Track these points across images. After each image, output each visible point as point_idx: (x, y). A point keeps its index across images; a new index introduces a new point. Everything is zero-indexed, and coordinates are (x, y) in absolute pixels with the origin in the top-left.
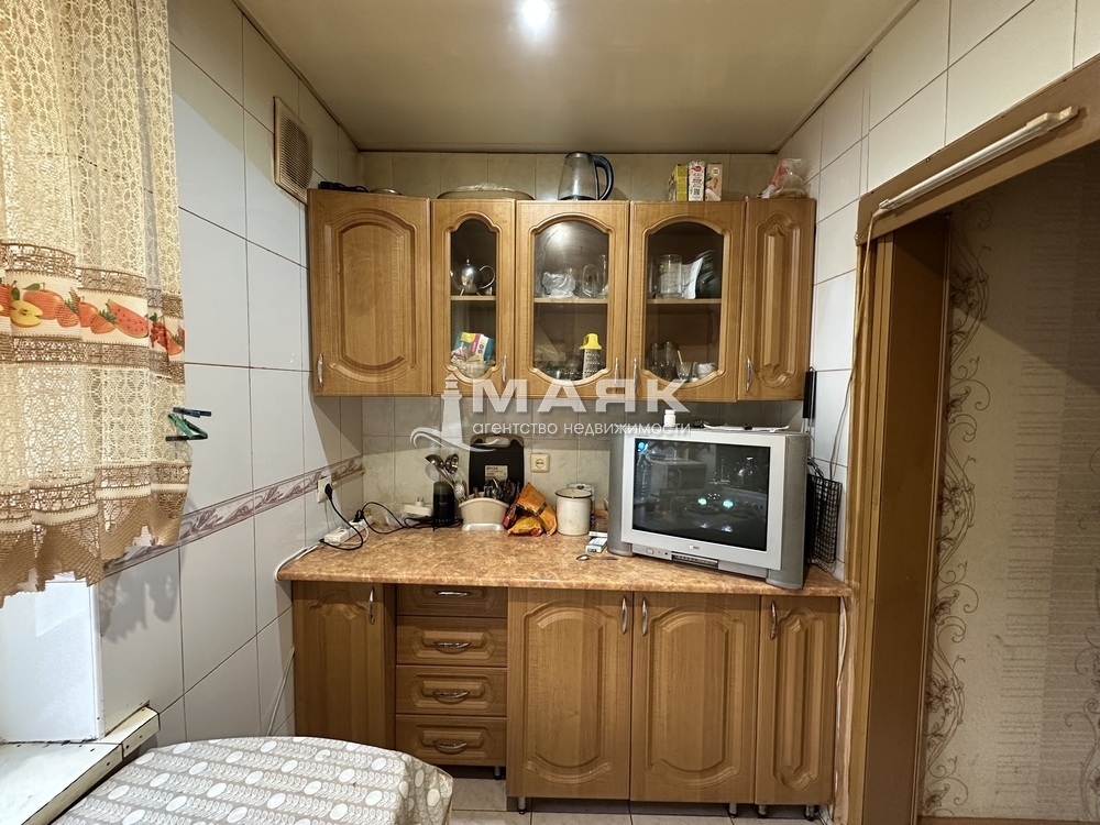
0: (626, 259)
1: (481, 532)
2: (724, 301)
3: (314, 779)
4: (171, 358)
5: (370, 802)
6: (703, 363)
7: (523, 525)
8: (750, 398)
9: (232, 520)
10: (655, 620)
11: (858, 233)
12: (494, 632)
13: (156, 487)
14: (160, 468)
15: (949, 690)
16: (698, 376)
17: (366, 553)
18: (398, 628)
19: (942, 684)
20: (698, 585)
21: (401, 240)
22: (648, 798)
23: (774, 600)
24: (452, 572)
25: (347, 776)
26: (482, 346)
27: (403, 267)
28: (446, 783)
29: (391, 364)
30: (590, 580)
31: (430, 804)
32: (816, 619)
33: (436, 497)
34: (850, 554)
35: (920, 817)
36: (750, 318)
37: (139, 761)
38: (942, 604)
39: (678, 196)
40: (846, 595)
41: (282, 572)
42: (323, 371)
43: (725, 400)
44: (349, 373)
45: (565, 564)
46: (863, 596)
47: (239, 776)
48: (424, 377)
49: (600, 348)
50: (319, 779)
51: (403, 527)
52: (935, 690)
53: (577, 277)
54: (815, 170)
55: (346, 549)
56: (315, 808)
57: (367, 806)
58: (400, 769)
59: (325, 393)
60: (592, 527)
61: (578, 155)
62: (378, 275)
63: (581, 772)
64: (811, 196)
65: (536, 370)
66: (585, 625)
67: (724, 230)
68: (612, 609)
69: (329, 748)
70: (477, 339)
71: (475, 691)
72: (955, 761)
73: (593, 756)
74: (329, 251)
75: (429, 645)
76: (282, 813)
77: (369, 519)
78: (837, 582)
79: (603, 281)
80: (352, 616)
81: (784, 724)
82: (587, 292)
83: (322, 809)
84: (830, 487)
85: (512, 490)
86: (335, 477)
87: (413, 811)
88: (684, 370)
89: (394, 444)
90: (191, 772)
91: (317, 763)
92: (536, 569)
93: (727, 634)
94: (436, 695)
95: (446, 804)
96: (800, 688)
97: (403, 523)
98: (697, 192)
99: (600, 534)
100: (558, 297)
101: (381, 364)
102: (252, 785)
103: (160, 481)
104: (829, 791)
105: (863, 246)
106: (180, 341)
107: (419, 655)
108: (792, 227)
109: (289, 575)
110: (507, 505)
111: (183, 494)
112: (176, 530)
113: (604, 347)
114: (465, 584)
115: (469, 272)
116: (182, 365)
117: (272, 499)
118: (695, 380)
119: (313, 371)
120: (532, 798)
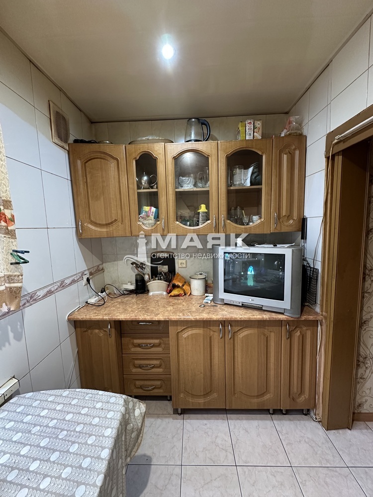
0: (217, 169)
1: (157, 296)
2: (263, 187)
3: (85, 407)
4: (9, 228)
5: (109, 416)
6: (255, 215)
7: (175, 292)
8: (276, 231)
9: (45, 296)
10: (234, 333)
11: (326, 151)
12: (164, 339)
13: (7, 285)
14: (9, 277)
15: (368, 359)
16: (253, 222)
17: (106, 307)
18: (122, 339)
19: (365, 356)
20: (253, 317)
21: (113, 165)
22: (233, 408)
23: (288, 322)
24: (144, 314)
25: (99, 405)
26: (153, 212)
27: (114, 178)
28: (143, 406)
29: (112, 223)
30: (205, 316)
31: (136, 415)
32: (307, 330)
33: (137, 281)
34: (322, 301)
35: (354, 413)
36: (275, 194)
37: (11, 401)
38: (365, 321)
39: (240, 138)
40: (320, 319)
41: (70, 317)
42: (82, 227)
43: (265, 233)
44: (93, 228)
45: (194, 309)
46: (328, 319)
47: (53, 407)
48: (127, 228)
49: (207, 211)
50: (87, 407)
51: (123, 295)
52: (361, 359)
53: (195, 178)
54: (306, 121)
55: (97, 306)
56: (86, 419)
57: (108, 418)
58: (122, 402)
59: (83, 237)
60: (206, 292)
61: (193, 120)
62: (103, 182)
63: (204, 398)
64: (304, 134)
65: (178, 223)
66: (204, 335)
67: (263, 153)
68: (215, 328)
69: (91, 394)
70: (151, 209)
71: (157, 364)
72: (370, 389)
73: (209, 391)
74: (80, 172)
75: (136, 346)
76: (72, 422)
77: (107, 292)
78: (317, 313)
79: (207, 180)
80: (102, 335)
81: (293, 374)
82: (200, 185)
83: (88, 420)
84: (313, 271)
85: (170, 276)
86: (91, 274)
87: (128, 419)
88: (246, 220)
89: (117, 258)
90: (33, 405)
91: (86, 400)
92: (181, 312)
93: (267, 338)
94: (140, 367)
95: (143, 415)
96: (300, 360)
97: (122, 293)
98: (250, 134)
99: (210, 295)
100: (186, 188)
101: (107, 223)
102: (59, 410)
103: (10, 283)
104: (314, 403)
105: (328, 158)
106: (12, 220)
107: (132, 350)
108: (295, 150)
109: (73, 319)
110: (168, 283)
111: (20, 288)
112: (19, 303)
113: (209, 210)
114: (150, 320)
115: (145, 178)
116: (14, 231)
117: (62, 285)
118: (251, 224)
119: (77, 227)
120: (184, 409)
